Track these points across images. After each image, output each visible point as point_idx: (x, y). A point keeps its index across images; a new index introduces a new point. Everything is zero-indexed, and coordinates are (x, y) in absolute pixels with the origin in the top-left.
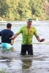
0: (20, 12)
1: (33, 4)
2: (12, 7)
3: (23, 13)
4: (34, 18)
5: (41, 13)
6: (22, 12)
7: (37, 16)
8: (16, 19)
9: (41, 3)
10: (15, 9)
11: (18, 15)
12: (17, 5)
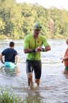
0: (25, 31)
2: (17, 25)
5: (46, 32)
8: (21, 38)
9: (46, 22)
11: (23, 33)
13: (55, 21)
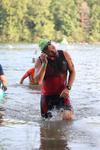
0: (31, 26)
1: (57, 9)
2: (15, 14)
3: (36, 28)
4: (59, 38)
6: (34, 25)
7: (65, 33)
8: (22, 40)
9: (73, 8)
10: (21, 18)
11: (26, 30)
12: (26, 10)
13: (91, 6)
